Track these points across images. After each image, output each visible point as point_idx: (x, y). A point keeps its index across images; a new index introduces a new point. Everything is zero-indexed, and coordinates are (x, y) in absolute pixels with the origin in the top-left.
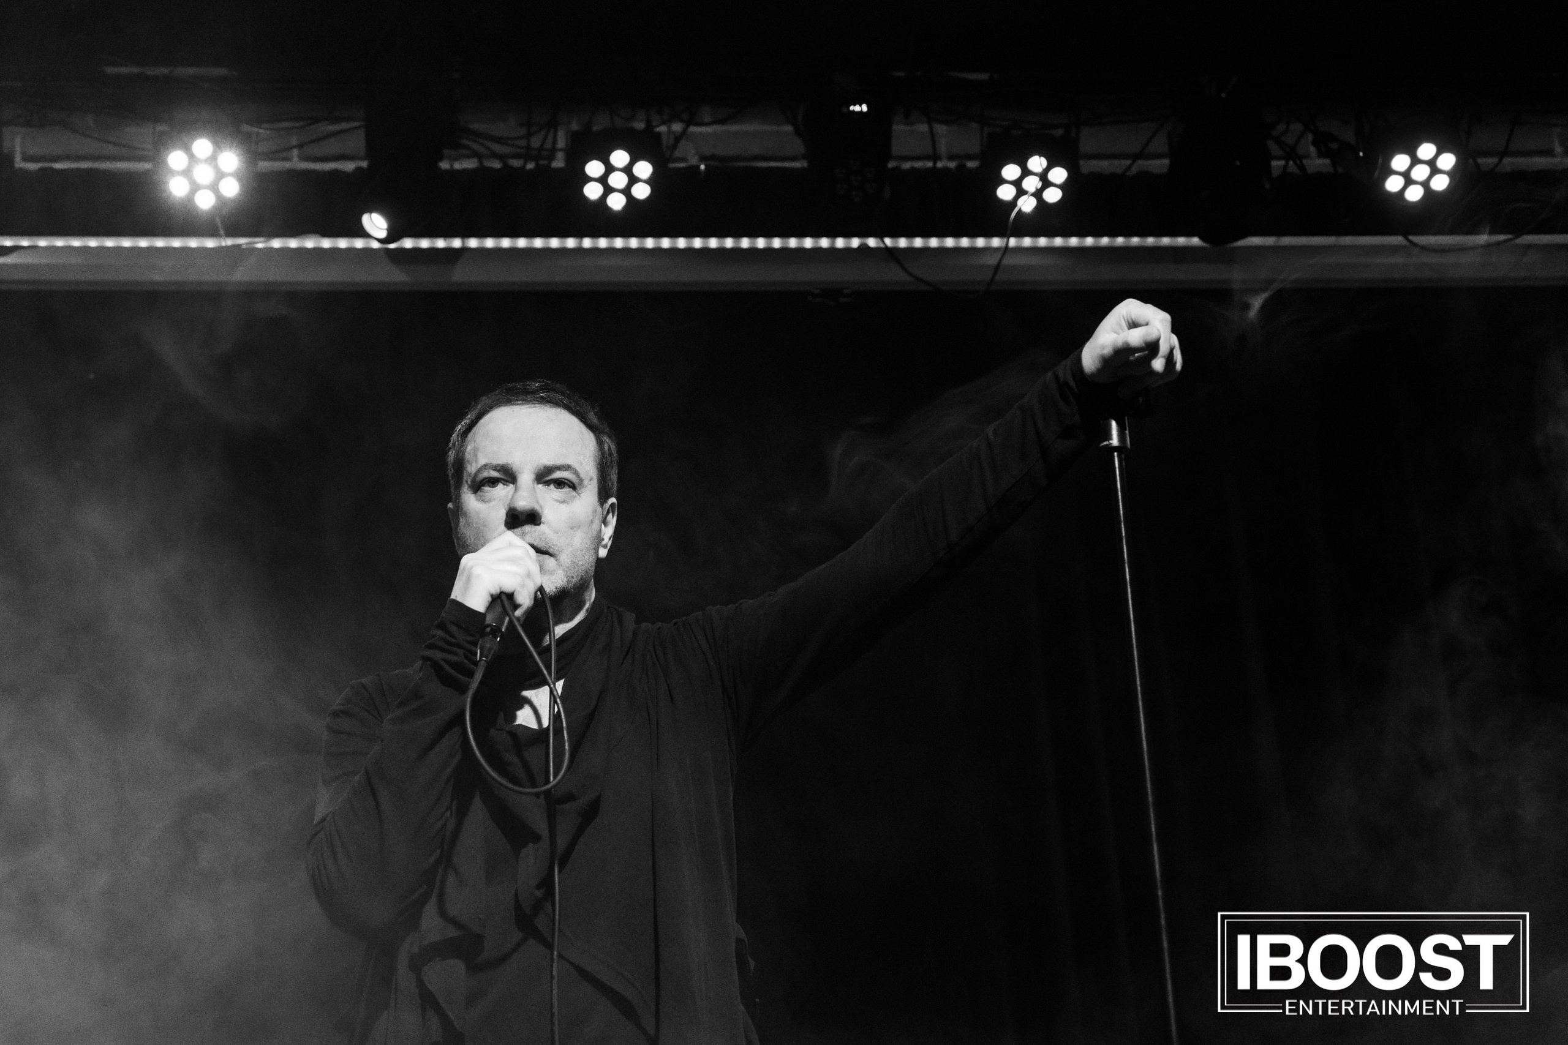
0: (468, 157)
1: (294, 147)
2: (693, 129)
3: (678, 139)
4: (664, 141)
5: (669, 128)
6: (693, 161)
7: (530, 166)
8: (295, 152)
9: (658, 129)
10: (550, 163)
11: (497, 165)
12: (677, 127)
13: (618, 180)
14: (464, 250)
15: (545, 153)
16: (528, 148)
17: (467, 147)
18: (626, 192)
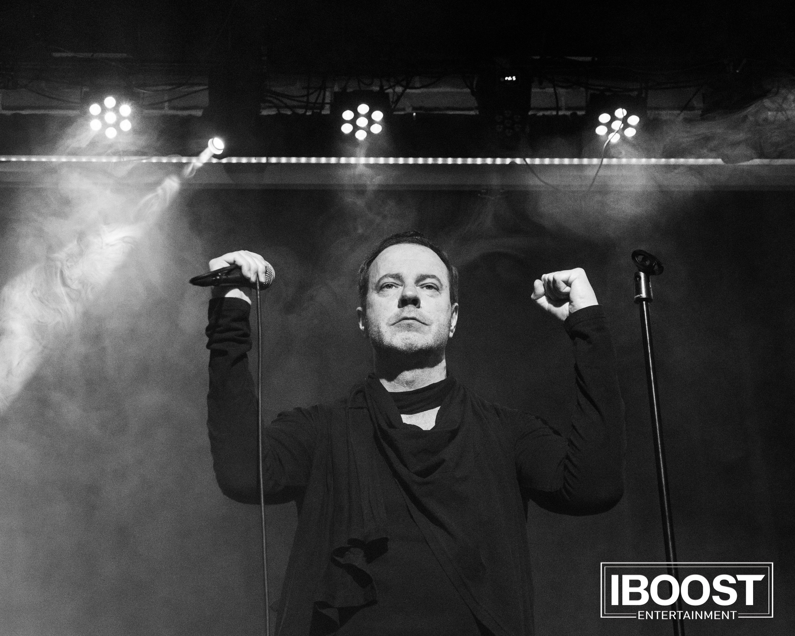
0: (270, 107)
1: (166, 102)
2: (408, 91)
3: (399, 97)
4: (391, 98)
5: (394, 90)
6: (409, 110)
7: (309, 113)
8: (166, 104)
9: (387, 91)
10: (321, 111)
11: (289, 112)
12: (399, 89)
13: (362, 122)
14: (268, 164)
15: (317, 105)
16: (308, 102)
17: (270, 102)
18: (367, 129)
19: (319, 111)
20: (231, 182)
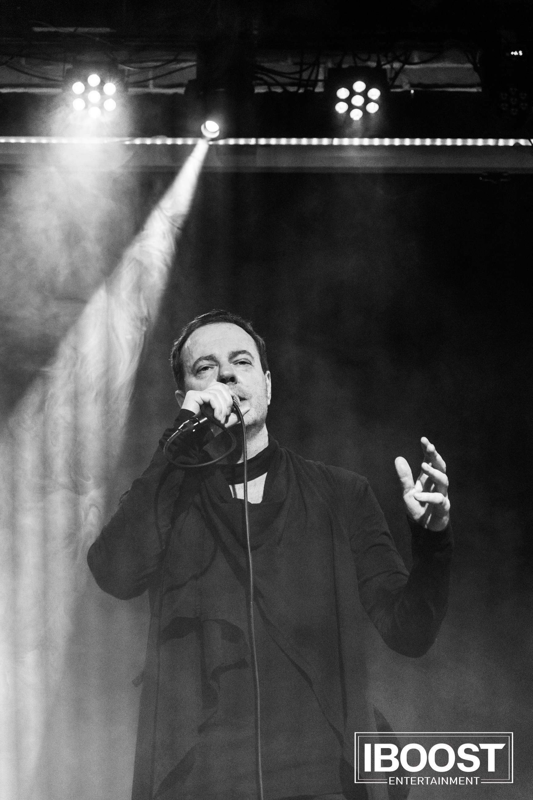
0: (262, 85)
1: (151, 79)
2: (407, 66)
3: (398, 73)
4: (389, 75)
5: (392, 66)
6: (406, 87)
7: (301, 91)
8: (151, 82)
9: (385, 67)
10: (314, 89)
11: (279, 90)
12: (397, 65)
13: (358, 101)
14: (257, 146)
15: (311, 82)
16: (300, 79)
17: (261, 79)
18: (363, 108)
19: (311, 89)
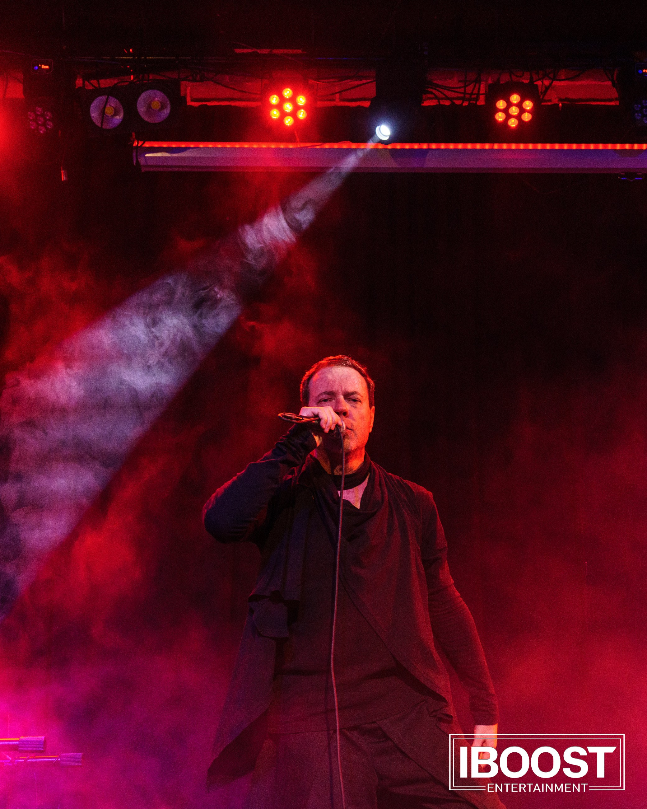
0: (431, 99)
1: (337, 93)
2: (555, 83)
3: (547, 88)
4: (540, 89)
5: (542, 82)
6: (555, 101)
7: (466, 104)
8: (337, 96)
9: (536, 83)
10: (476, 103)
11: (447, 103)
12: (547, 82)
13: (514, 111)
14: (429, 149)
15: (473, 96)
16: (465, 93)
17: (432, 93)
18: (519, 117)
19: (474, 102)
20: (397, 166)
